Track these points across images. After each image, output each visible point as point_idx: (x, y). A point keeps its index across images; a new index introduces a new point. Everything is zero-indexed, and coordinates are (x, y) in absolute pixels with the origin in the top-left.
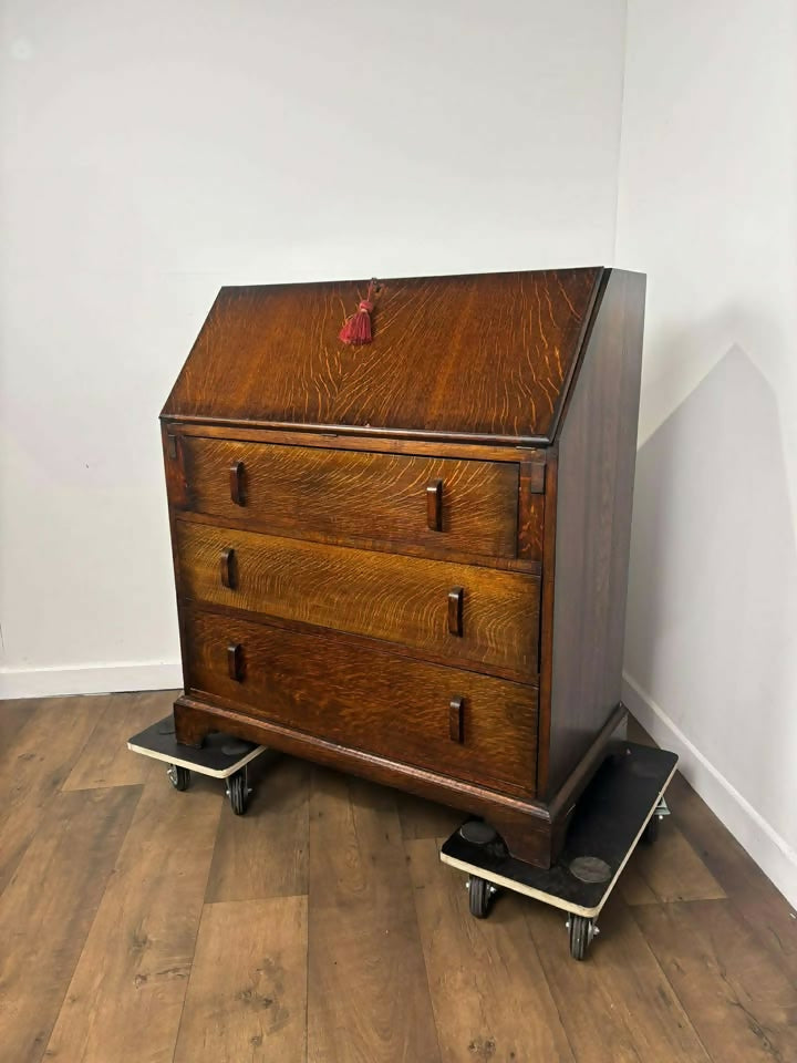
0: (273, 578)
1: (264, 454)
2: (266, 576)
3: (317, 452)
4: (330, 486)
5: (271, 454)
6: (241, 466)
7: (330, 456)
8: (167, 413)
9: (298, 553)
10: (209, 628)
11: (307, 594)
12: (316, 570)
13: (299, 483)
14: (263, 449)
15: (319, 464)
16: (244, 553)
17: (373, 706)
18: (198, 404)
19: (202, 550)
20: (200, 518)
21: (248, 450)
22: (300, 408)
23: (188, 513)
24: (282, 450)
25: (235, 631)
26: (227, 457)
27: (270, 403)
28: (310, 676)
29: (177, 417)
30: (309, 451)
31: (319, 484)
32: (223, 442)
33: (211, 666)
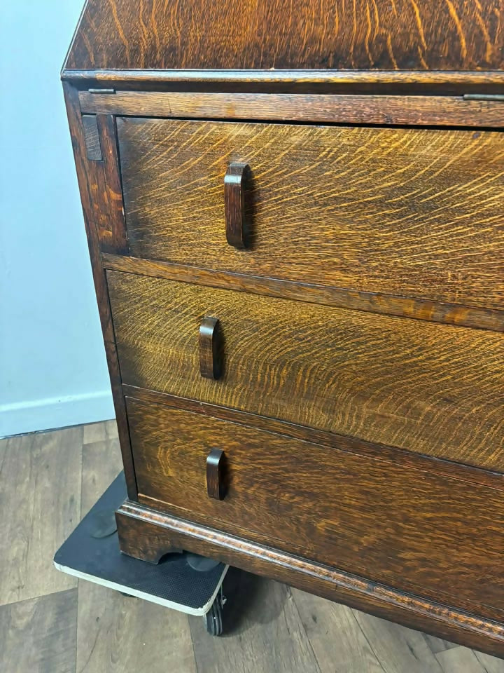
0: (295, 367)
1: (299, 146)
2: (281, 363)
3: (438, 137)
4: (460, 210)
5: (317, 147)
6: (247, 173)
7: (471, 145)
8: (79, 67)
9: (356, 332)
10: (168, 426)
11: (362, 396)
12: (392, 361)
13: (381, 204)
14: (299, 135)
15: (441, 164)
16: (241, 327)
17: (466, 556)
18: (145, 45)
19: (155, 319)
20: (155, 268)
21: (264, 139)
22: (405, 35)
23: (129, 260)
24: (346, 136)
25: (214, 434)
26: (212, 155)
27: (321, 31)
28: (349, 506)
29: (101, 74)
30: (416, 136)
31: (428, 208)
32: (204, 124)
33: (171, 473)
